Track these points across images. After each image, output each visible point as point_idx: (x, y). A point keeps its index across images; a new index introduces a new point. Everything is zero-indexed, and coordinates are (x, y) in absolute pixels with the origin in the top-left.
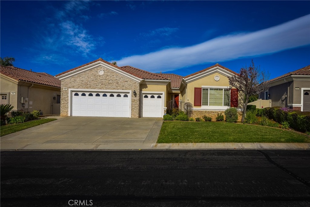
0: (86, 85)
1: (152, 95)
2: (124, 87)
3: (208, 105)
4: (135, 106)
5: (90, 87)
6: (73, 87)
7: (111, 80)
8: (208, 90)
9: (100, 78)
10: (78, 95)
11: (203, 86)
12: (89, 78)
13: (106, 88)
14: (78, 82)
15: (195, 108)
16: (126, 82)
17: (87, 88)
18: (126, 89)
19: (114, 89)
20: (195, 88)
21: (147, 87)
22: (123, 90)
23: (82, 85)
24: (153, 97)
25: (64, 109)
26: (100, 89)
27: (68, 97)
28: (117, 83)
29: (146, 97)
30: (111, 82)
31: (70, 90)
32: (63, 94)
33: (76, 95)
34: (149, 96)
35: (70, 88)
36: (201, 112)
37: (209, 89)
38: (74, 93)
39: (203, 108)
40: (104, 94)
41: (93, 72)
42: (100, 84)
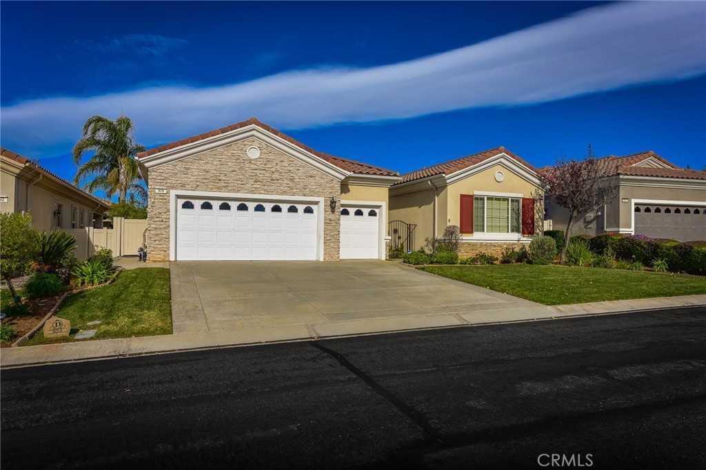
0: (217, 182)
1: (357, 209)
2: (308, 190)
5: (225, 187)
6: (183, 186)
7: (277, 171)
9: (252, 166)
10: (193, 208)
12: (222, 164)
13: (267, 192)
14: (196, 174)
15: (463, 238)
16: (311, 177)
17: (219, 189)
18: (312, 193)
19: (284, 193)
20: (462, 196)
21: (349, 191)
22: (305, 195)
23: (206, 181)
24: (359, 213)
25: (157, 242)
26: (252, 192)
27: (168, 211)
28: (292, 180)
29: (345, 212)
30: (276, 176)
31: (173, 193)
32: (154, 202)
33: (188, 206)
34: (352, 211)
35: (173, 188)
36: (472, 246)
37: (486, 197)
38: (181, 202)
39: (477, 236)
40: (274, 207)
41: (234, 150)
42: (252, 182)
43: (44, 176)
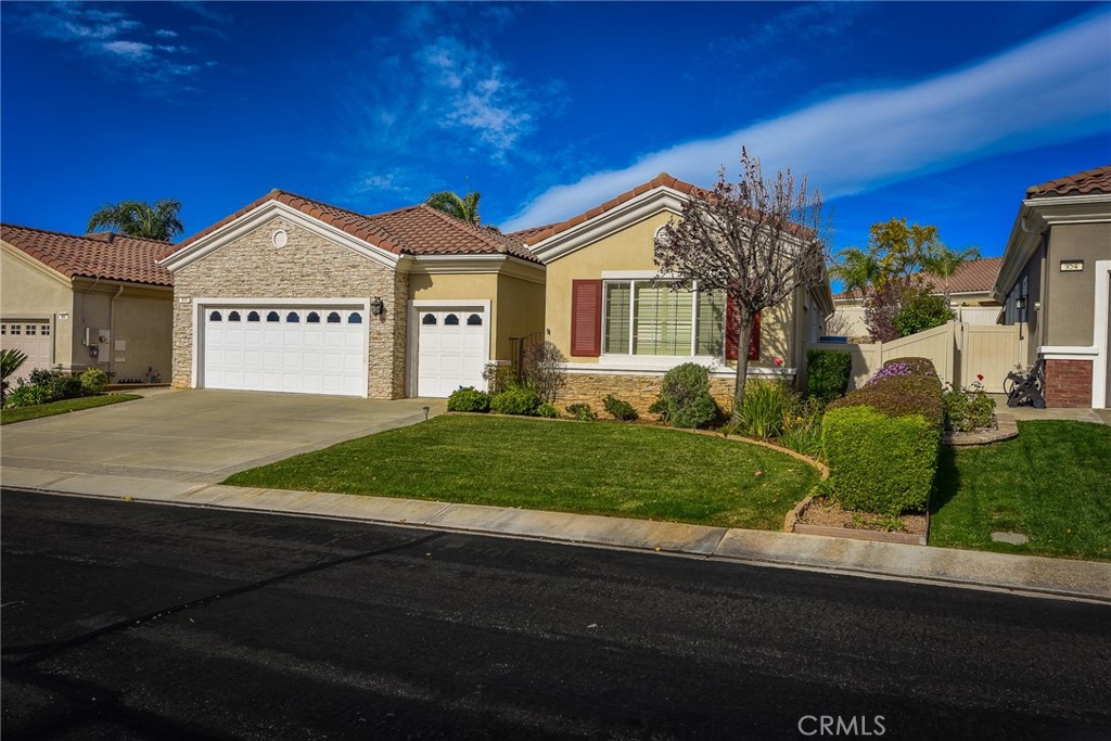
0: (239, 284)
1: (448, 313)
2: (348, 287)
3: (628, 353)
4: (382, 355)
5: (248, 290)
6: (205, 292)
7: (308, 262)
8: (628, 287)
9: (279, 258)
10: (221, 320)
11: (606, 275)
12: (245, 260)
13: (296, 294)
14: (218, 275)
15: (574, 365)
16: (353, 267)
17: (242, 293)
18: (354, 293)
19: (318, 294)
20: (576, 283)
21: (431, 285)
22: (344, 296)
23: (227, 284)
24: (452, 320)
25: (181, 364)
26: (278, 295)
27: (191, 325)
28: (327, 273)
29: (430, 320)
30: (307, 270)
31: (196, 301)
32: (178, 315)
33: (216, 317)
34: (441, 317)
35: (196, 294)
36: (596, 381)
37: (633, 283)
38: (209, 312)
39: (608, 362)
40: (271, 314)
41: (258, 238)
42: (278, 280)
43: (124, 287)
